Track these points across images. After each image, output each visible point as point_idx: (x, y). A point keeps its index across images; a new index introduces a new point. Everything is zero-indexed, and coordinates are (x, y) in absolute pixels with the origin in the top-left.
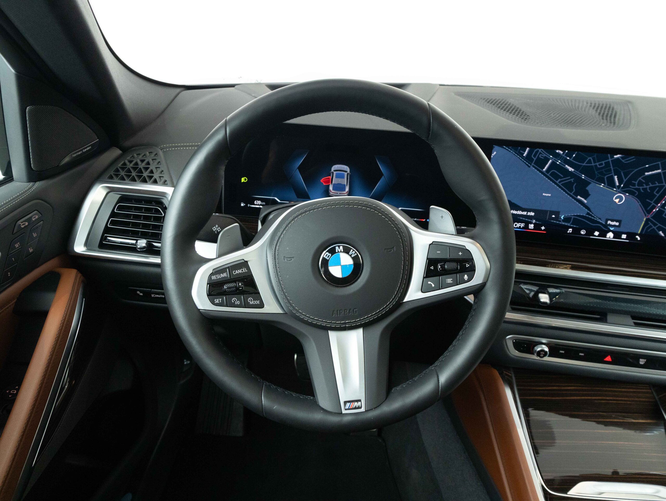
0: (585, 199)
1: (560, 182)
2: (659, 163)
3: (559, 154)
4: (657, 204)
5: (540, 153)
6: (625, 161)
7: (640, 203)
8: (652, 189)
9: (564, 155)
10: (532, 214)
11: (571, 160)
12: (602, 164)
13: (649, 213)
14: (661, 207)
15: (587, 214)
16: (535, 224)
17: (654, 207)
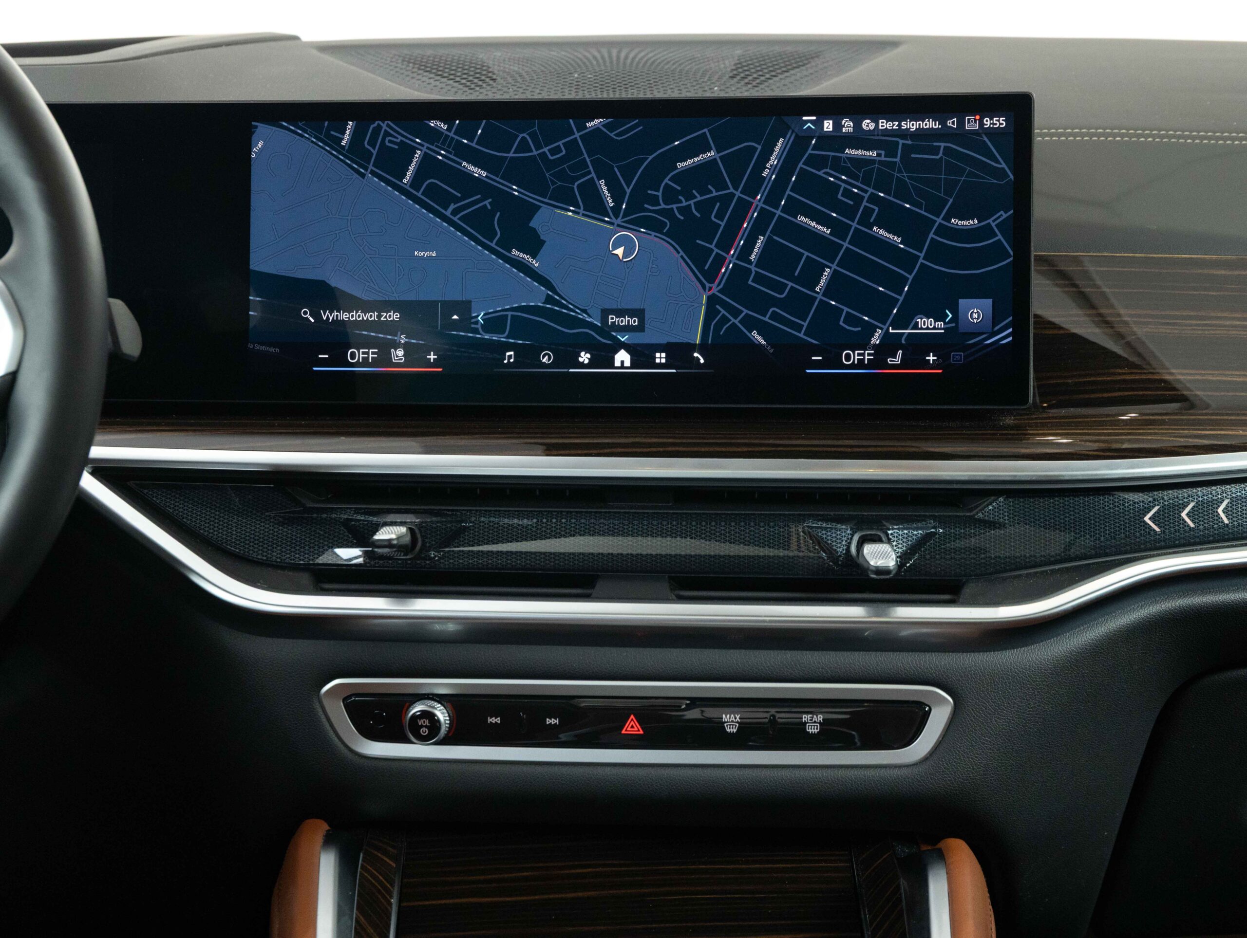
0: (534, 258)
1: (455, 212)
2: (706, 130)
3: (436, 131)
4: (728, 252)
5: (387, 134)
6: (617, 135)
7: (682, 253)
8: (705, 207)
9: (451, 134)
10: (395, 316)
11: (474, 145)
12: (557, 150)
13: (712, 281)
14: (737, 259)
15: (546, 302)
16: (406, 347)
17: (720, 261)
